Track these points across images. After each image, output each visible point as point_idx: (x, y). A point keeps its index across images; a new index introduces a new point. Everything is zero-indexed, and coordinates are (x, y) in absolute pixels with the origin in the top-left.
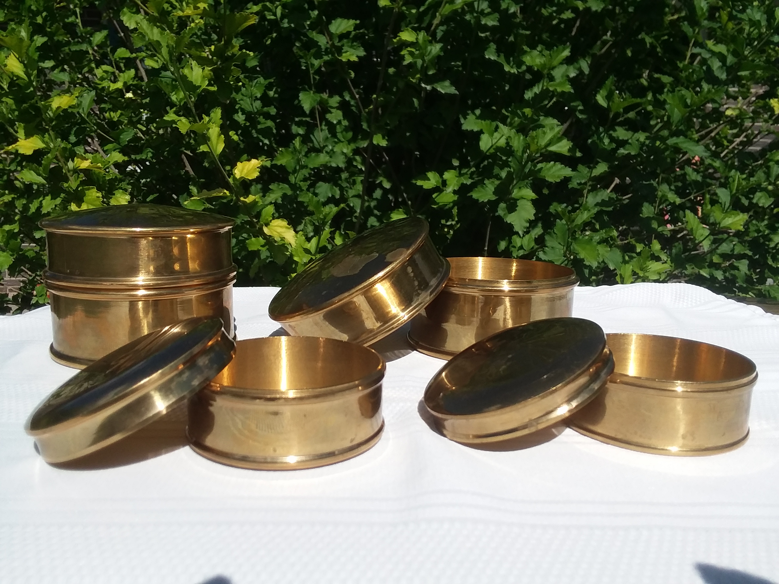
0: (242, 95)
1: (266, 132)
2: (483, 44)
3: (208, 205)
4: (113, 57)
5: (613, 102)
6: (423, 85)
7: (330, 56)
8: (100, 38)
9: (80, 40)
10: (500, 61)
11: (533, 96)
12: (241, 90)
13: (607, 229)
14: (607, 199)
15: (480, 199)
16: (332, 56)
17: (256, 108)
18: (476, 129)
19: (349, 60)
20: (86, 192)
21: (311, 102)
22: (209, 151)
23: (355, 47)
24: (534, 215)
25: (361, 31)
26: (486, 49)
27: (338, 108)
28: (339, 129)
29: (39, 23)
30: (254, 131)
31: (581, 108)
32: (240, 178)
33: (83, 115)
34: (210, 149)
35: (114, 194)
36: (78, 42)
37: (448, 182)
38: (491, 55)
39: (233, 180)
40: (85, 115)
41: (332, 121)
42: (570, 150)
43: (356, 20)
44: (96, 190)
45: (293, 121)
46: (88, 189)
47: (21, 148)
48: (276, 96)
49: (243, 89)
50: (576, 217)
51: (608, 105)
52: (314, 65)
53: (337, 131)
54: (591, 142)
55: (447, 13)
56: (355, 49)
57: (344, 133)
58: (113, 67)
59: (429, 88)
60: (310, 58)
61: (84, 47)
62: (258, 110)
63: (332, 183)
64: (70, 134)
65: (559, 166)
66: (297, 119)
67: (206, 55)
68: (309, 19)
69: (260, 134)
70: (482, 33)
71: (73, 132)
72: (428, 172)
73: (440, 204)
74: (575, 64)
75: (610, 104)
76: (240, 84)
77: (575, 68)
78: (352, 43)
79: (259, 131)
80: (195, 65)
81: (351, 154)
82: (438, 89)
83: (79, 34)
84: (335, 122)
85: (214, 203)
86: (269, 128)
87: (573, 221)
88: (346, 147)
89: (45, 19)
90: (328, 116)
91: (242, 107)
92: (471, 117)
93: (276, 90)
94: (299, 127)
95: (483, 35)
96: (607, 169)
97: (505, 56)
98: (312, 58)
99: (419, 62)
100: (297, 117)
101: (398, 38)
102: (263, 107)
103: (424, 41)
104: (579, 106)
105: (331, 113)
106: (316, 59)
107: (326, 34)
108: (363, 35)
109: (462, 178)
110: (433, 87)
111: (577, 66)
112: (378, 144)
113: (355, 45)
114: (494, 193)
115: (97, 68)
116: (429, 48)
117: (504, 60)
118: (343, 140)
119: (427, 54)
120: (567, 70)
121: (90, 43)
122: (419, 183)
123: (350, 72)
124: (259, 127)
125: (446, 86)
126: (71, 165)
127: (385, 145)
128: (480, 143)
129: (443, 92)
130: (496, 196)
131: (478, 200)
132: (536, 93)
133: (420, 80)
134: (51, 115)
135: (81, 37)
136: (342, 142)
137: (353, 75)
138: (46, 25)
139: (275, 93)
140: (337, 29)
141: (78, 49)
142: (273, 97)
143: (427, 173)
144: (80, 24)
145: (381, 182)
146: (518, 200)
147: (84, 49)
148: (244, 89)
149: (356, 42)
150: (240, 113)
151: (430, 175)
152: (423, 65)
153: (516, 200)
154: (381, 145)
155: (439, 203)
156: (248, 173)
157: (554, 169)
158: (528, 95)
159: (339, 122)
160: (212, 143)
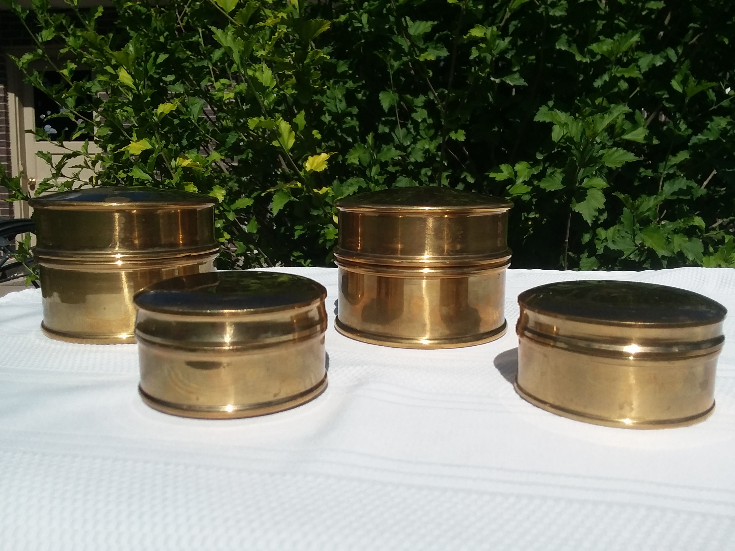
0: (327, 97)
1: (350, 131)
2: (555, 35)
3: (292, 198)
4: (230, 71)
5: (687, 86)
6: (492, 79)
7: (409, 57)
8: (219, 54)
9: (203, 57)
10: (571, 51)
11: (603, 83)
12: (326, 93)
13: (686, 219)
14: (685, 188)
15: (547, 189)
16: (410, 57)
17: (340, 109)
18: (548, 120)
19: (426, 59)
20: (185, 187)
21: (390, 101)
22: (280, 146)
23: (439, 48)
24: (605, 204)
25: (445, 33)
26: (557, 41)
27: (423, 107)
28: (422, 127)
29: (162, 42)
30: (339, 131)
31: (666, 96)
32: (310, 171)
33: (193, 121)
34: (281, 145)
35: (212, 190)
36: (201, 59)
37: (518, 174)
38: (561, 46)
39: (304, 173)
40: (195, 121)
41: (416, 119)
42: (646, 138)
43: (434, 21)
44: (193, 185)
45: (380, 121)
46: (187, 185)
47: (131, 149)
48: (364, 98)
49: (328, 92)
50: (641, 205)
51: (684, 90)
52: (393, 66)
53: (420, 128)
54: (666, 129)
55: (515, 7)
56: (438, 50)
57: (426, 130)
58: (229, 79)
59: (497, 81)
60: (390, 60)
61: (205, 63)
62: (342, 111)
63: (411, 177)
64: (183, 138)
65: (621, 151)
66: (383, 119)
67: (288, 61)
68: (388, 24)
69: (344, 133)
70: (553, 25)
71: (185, 137)
72: (501, 164)
73: (514, 196)
74: (663, 52)
75: (685, 88)
76: (326, 87)
77: (661, 57)
78: (436, 44)
79: (343, 131)
80: (266, 68)
81: (435, 150)
82: (507, 82)
83: (202, 52)
84: (420, 121)
85: (298, 196)
86: (353, 127)
87: (637, 208)
88: (428, 143)
89: (166, 38)
90: (414, 115)
91: (329, 108)
92: (543, 109)
93: (365, 93)
94: (385, 126)
95: (555, 27)
96: (689, 158)
97: (577, 46)
98: (392, 60)
99: (489, 58)
100: (383, 117)
101: (468, 35)
102: (347, 108)
103: (492, 35)
104: (664, 94)
105: (416, 112)
106: (396, 61)
107: (405, 37)
108: (447, 36)
109: (533, 169)
110: (502, 80)
111: (665, 55)
112: (456, 139)
113: (439, 47)
114: (562, 183)
115: (216, 81)
116: (497, 42)
117: (576, 50)
118: (425, 136)
119: (495, 48)
120: (653, 59)
121: (210, 59)
122: (492, 175)
123: (429, 71)
124: (344, 126)
125: (516, 79)
126: (173, 163)
127: (463, 140)
128: (553, 134)
129: (512, 85)
130: (564, 185)
131: (545, 190)
132: (605, 81)
133: (489, 74)
134: (156, 119)
135: (204, 54)
136: (425, 139)
137: (431, 74)
138: (168, 43)
139: (363, 96)
140: (415, 31)
141: (200, 65)
142: (361, 99)
143: (500, 166)
144: (202, 43)
145: (465, 176)
146: (588, 189)
147: (206, 65)
148: (330, 92)
149: (439, 43)
150: (327, 115)
151: (503, 167)
152: (492, 59)
153: (586, 189)
154: (459, 140)
155: (512, 195)
156: (318, 166)
157: (616, 155)
158: (598, 83)
159: (424, 120)
160: (283, 139)
